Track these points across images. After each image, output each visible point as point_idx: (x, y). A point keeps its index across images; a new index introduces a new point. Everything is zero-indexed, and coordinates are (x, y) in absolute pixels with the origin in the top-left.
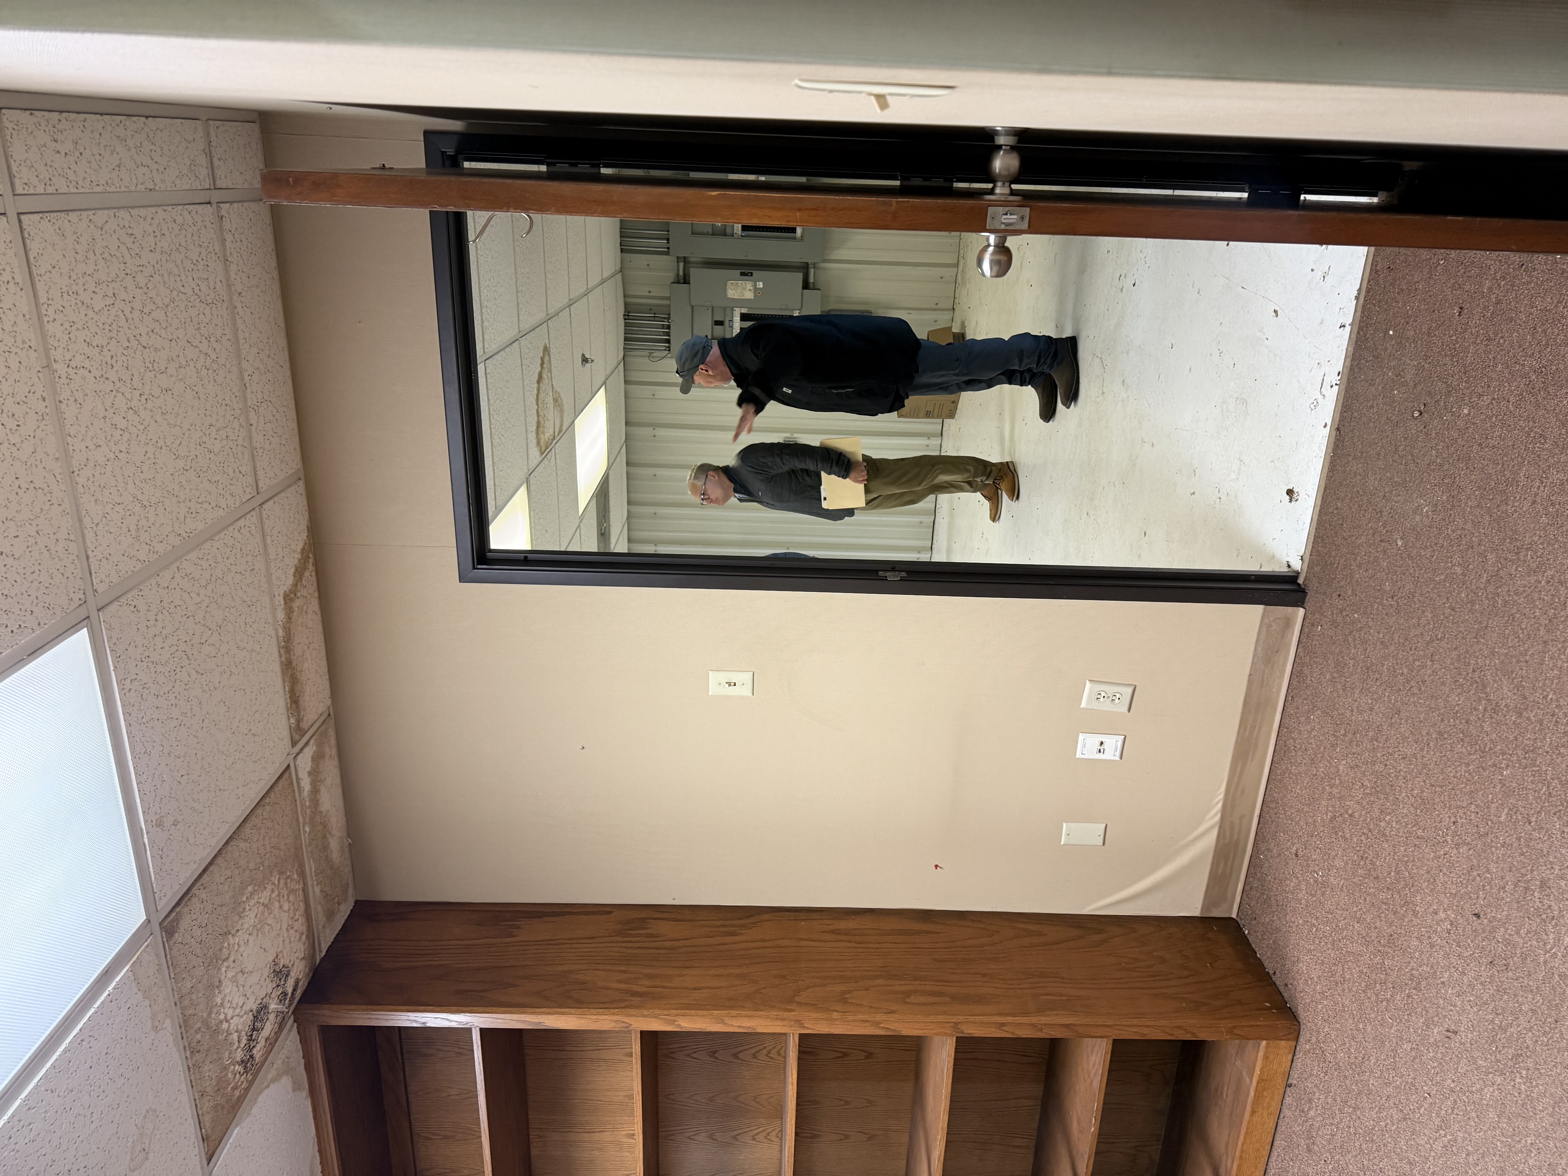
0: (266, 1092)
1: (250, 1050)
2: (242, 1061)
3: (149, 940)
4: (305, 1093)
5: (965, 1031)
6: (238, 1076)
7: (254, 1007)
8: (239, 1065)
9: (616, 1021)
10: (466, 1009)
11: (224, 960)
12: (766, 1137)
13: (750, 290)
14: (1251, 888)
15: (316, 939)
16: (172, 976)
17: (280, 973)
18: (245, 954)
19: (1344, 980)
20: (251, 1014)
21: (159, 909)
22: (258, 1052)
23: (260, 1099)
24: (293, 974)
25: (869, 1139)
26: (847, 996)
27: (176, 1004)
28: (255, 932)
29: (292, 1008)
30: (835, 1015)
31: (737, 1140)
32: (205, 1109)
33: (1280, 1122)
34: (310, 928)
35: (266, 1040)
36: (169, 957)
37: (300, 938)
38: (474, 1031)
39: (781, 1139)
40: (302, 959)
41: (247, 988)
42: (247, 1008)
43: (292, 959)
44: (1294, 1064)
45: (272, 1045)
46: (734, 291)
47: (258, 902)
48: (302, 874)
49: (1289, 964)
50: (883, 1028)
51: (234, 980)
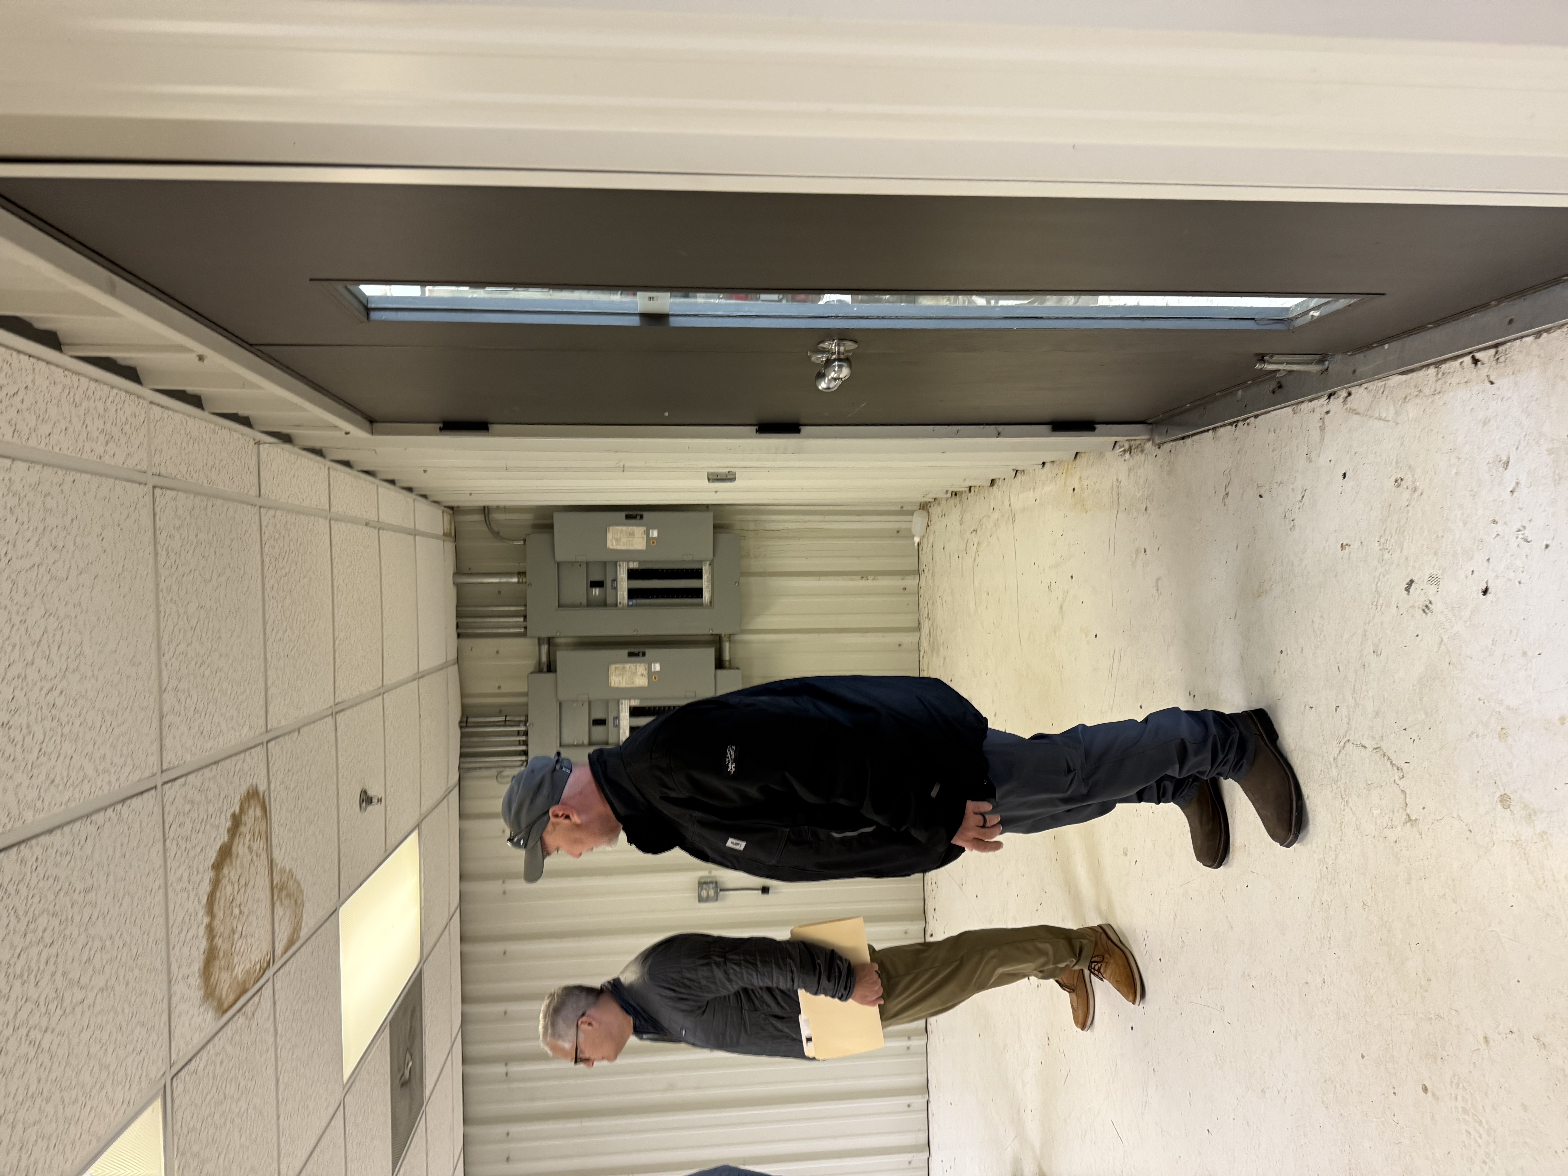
13: (642, 675)
46: (621, 678)
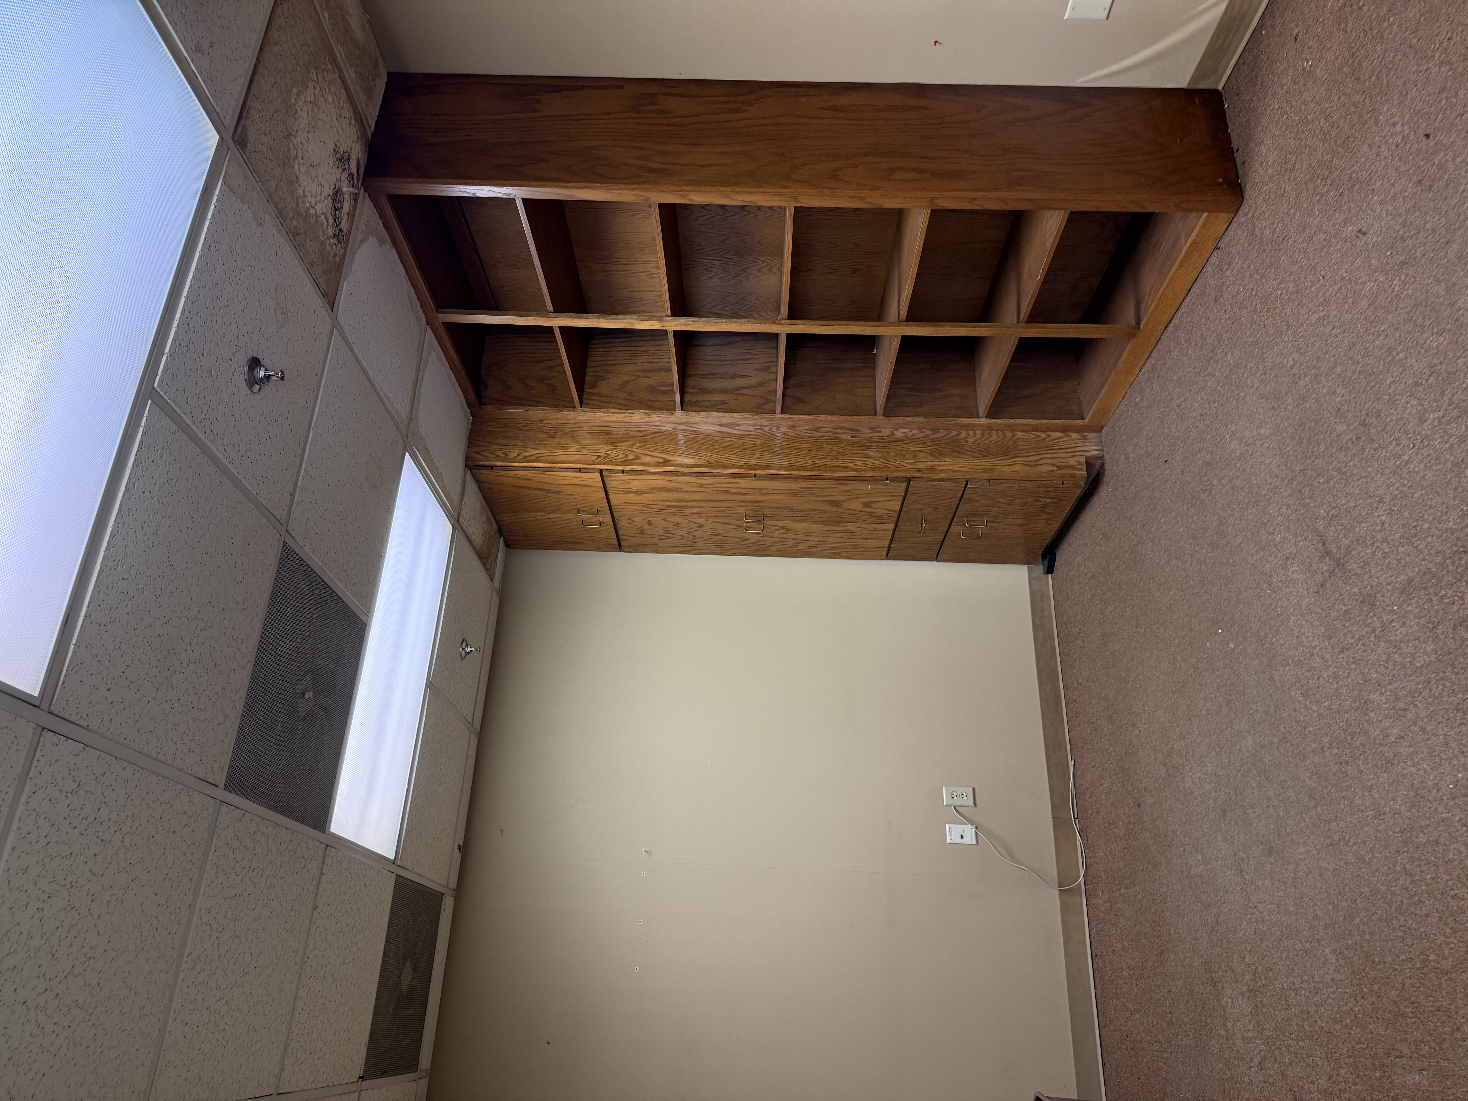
0: (359, 252)
1: (338, 225)
2: (334, 236)
3: (229, 155)
4: (389, 245)
5: (940, 205)
6: (334, 247)
7: (331, 193)
8: (333, 238)
9: (636, 195)
10: (507, 183)
11: (294, 160)
12: (769, 270)
14: (1244, 63)
15: (363, 116)
16: (258, 179)
17: (342, 159)
18: (309, 151)
19: (1293, 169)
20: (329, 198)
21: (226, 126)
22: (344, 226)
23: (356, 257)
24: (354, 157)
25: (854, 272)
26: (838, 173)
27: (268, 201)
28: (311, 129)
29: (360, 182)
30: (826, 191)
31: (746, 272)
32: (317, 275)
33: (1201, 275)
34: (355, 110)
35: (348, 215)
36: (249, 165)
37: (350, 123)
38: (516, 200)
39: (782, 272)
40: (356, 141)
41: (320, 178)
42: (325, 194)
43: (349, 144)
44: (1227, 232)
45: (353, 216)
47: (305, 101)
48: (334, 62)
49: (1252, 145)
50: (868, 203)
51: (307, 173)
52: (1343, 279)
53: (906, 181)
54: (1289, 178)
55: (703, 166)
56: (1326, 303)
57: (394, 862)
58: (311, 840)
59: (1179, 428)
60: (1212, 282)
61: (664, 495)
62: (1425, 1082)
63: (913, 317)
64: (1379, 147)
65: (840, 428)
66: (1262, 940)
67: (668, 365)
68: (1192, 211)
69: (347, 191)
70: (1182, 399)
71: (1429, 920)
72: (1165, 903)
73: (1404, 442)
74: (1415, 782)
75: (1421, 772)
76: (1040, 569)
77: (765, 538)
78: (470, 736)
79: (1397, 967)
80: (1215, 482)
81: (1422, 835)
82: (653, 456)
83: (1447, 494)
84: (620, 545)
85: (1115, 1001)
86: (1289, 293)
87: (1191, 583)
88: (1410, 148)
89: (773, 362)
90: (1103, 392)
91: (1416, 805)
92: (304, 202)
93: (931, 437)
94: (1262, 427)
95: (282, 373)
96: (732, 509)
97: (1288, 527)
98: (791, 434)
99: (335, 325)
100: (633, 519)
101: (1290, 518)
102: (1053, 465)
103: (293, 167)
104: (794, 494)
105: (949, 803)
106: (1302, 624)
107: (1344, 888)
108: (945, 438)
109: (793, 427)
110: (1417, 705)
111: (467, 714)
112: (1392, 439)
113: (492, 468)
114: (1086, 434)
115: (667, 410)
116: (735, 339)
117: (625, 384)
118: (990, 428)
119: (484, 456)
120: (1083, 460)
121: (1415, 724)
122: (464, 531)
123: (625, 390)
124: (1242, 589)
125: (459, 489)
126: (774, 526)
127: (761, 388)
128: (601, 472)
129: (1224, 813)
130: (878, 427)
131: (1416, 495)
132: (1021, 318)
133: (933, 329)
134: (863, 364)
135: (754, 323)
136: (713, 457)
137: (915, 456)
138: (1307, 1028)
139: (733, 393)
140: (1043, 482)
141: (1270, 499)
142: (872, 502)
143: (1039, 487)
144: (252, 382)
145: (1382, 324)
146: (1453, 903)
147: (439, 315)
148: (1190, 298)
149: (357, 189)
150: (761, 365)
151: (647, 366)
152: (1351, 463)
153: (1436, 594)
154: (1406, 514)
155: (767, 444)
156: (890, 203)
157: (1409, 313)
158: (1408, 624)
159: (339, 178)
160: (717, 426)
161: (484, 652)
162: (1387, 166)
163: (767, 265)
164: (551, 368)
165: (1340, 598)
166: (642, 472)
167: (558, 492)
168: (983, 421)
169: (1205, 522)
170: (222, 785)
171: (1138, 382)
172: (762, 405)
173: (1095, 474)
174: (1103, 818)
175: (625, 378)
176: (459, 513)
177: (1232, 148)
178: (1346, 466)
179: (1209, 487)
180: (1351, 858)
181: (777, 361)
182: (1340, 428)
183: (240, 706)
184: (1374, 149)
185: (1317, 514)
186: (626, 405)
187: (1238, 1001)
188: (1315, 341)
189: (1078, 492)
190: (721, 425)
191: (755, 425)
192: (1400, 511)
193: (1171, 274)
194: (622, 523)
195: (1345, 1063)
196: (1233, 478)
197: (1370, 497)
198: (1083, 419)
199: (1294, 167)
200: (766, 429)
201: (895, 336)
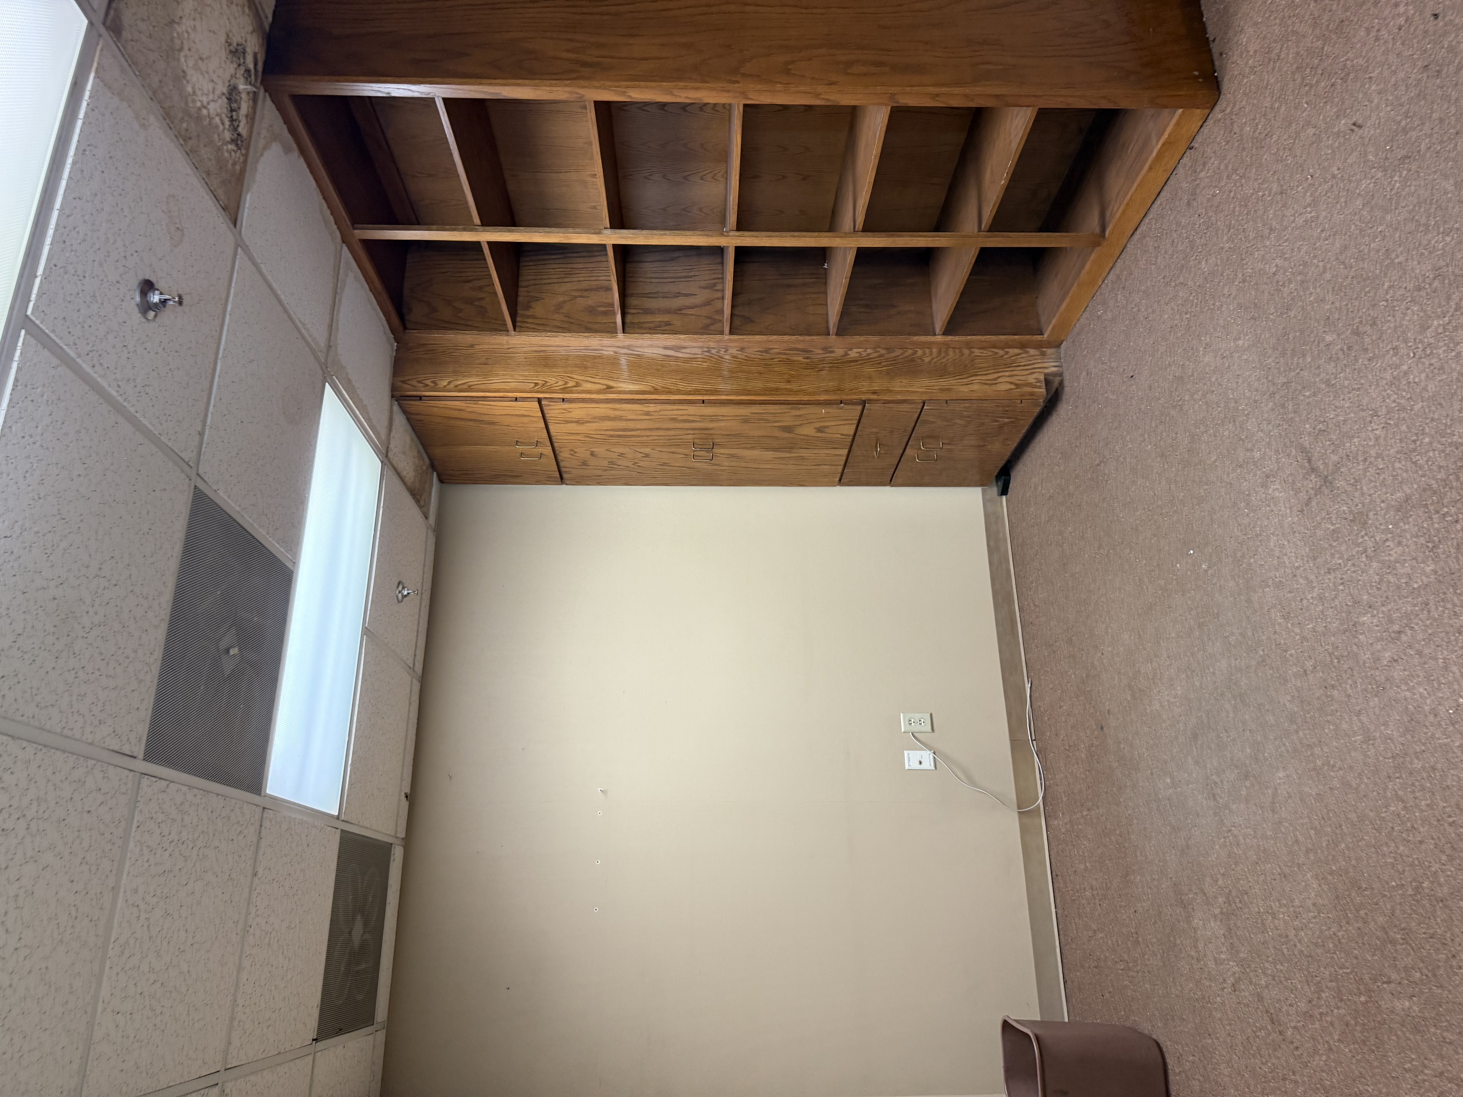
0: (262, 160)
1: (235, 129)
2: (232, 140)
3: (100, 43)
4: (296, 153)
5: (901, 101)
6: (233, 153)
7: (225, 90)
8: (231, 144)
9: (570, 92)
10: (424, 80)
11: (180, 51)
12: (713, 178)
15: (259, 8)
16: (137, 73)
17: (237, 52)
18: (197, 41)
20: (224, 97)
21: (96, 9)
22: (243, 129)
23: (259, 167)
24: (250, 51)
25: (804, 179)
26: (790, 67)
27: (151, 99)
28: (197, 16)
29: (259, 81)
30: (778, 87)
31: (688, 180)
32: (215, 186)
33: (1172, 177)
35: (247, 117)
36: (126, 56)
37: (244, 12)
38: (436, 100)
39: (726, 179)
40: (252, 33)
41: (211, 73)
42: (218, 92)
43: (243, 36)
44: (1202, 129)
45: (253, 119)
49: (1230, 34)
50: (823, 99)
51: (196, 67)
52: (1334, 177)
53: (865, 75)
54: (1273, 69)
55: (642, 59)
56: (1315, 203)
57: (338, 818)
58: (245, 804)
59: (1147, 341)
60: (1184, 185)
61: (609, 424)
62: (1415, 1008)
63: (869, 227)
64: (1378, 30)
65: (791, 350)
66: (1236, 864)
67: (607, 283)
68: (1166, 108)
69: (244, 89)
70: (1150, 310)
71: (1423, 847)
72: (1131, 825)
73: (1403, 351)
74: (1410, 707)
75: (1417, 696)
76: (994, 490)
77: (715, 467)
78: (412, 682)
79: (1386, 893)
80: (1187, 398)
81: (1416, 761)
82: (595, 383)
83: (1452, 406)
84: (562, 478)
85: (1077, 920)
86: (1272, 194)
87: (1160, 503)
88: (1415, 30)
89: (719, 278)
90: (1064, 305)
91: (1411, 731)
92: (194, 101)
93: (886, 356)
94: (1240, 338)
95: (180, 297)
96: (679, 437)
97: (1269, 443)
98: (740, 356)
99: (239, 244)
100: (576, 450)
101: (1272, 434)
102: (1011, 383)
103: (179, 60)
104: (746, 420)
105: (907, 730)
106: (1283, 545)
107: (1328, 813)
108: (901, 357)
109: (742, 349)
110: (1413, 627)
111: (408, 659)
112: (1389, 347)
113: (420, 398)
114: (1044, 350)
115: (608, 332)
116: (677, 254)
117: (559, 306)
118: (947, 345)
119: (412, 385)
120: (1042, 377)
121: (1410, 647)
122: (393, 466)
123: (561, 311)
124: (1217, 508)
125: (386, 423)
126: (724, 454)
127: (707, 307)
128: (539, 401)
129: (1195, 736)
130: (830, 347)
131: (1416, 408)
132: (983, 226)
133: (891, 239)
134: (813, 280)
135: (700, 235)
136: (658, 383)
137: (870, 378)
138: (1285, 951)
139: (676, 313)
140: (1002, 401)
141: (1248, 414)
142: (825, 427)
143: (997, 406)
144: (146, 307)
145: (1381, 224)
146: (1450, 830)
147: (356, 231)
148: (1159, 202)
149: (256, 87)
150: (706, 282)
151: (584, 285)
152: (1342, 375)
153: (1437, 512)
154: (1404, 428)
155: (715, 368)
156: (846, 100)
157: (1410, 212)
158: (1404, 543)
159: (233, 73)
160: (661, 349)
161: (422, 593)
162: (1386, 52)
163: (711, 172)
164: (480, 288)
165: (1327, 516)
166: (584, 401)
167: (493, 423)
168: (939, 338)
169: (1175, 439)
170: (141, 756)
171: (1101, 294)
172: (708, 326)
173: (1053, 391)
174: (1063, 740)
175: (561, 299)
176: (388, 448)
177: (1208, 38)
178: (1335, 378)
179: (1180, 403)
180: (1336, 783)
181: (722, 278)
182: (1329, 338)
183: (156, 669)
184: (1373, 34)
185: (1301, 429)
186: (563, 328)
187: (1210, 923)
188: (1302, 245)
189: (1037, 410)
190: (666, 348)
191: (702, 347)
192: (1397, 425)
193: (1140, 177)
194: (564, 455)
195: (1327, 987)
196: (1207, 393)
197: (1363, 410)
198: (1042, 334)
199: (1279, 56)
200: (714, 351)
201: (851, 248)
